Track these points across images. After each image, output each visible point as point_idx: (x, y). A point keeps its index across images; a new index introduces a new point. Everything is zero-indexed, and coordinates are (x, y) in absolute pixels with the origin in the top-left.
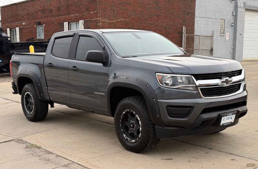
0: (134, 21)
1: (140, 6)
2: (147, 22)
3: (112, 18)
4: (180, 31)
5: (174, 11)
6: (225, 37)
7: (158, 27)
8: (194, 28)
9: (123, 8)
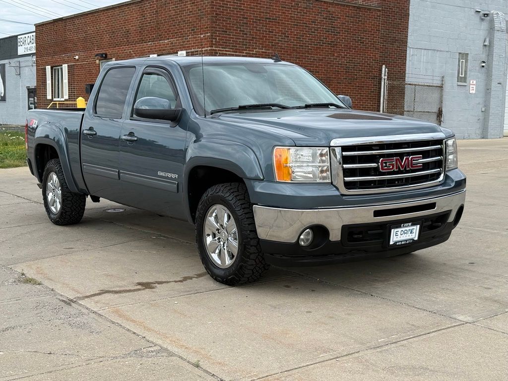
0: (284, 54)
1: (297, 25)
2: (311, 57)
3: (240, 47)
4: (377, 74)
5: (364, 36)
6: (467, 87)
7: (331, 66)
8: (405, 70)
9: (262, 28)
